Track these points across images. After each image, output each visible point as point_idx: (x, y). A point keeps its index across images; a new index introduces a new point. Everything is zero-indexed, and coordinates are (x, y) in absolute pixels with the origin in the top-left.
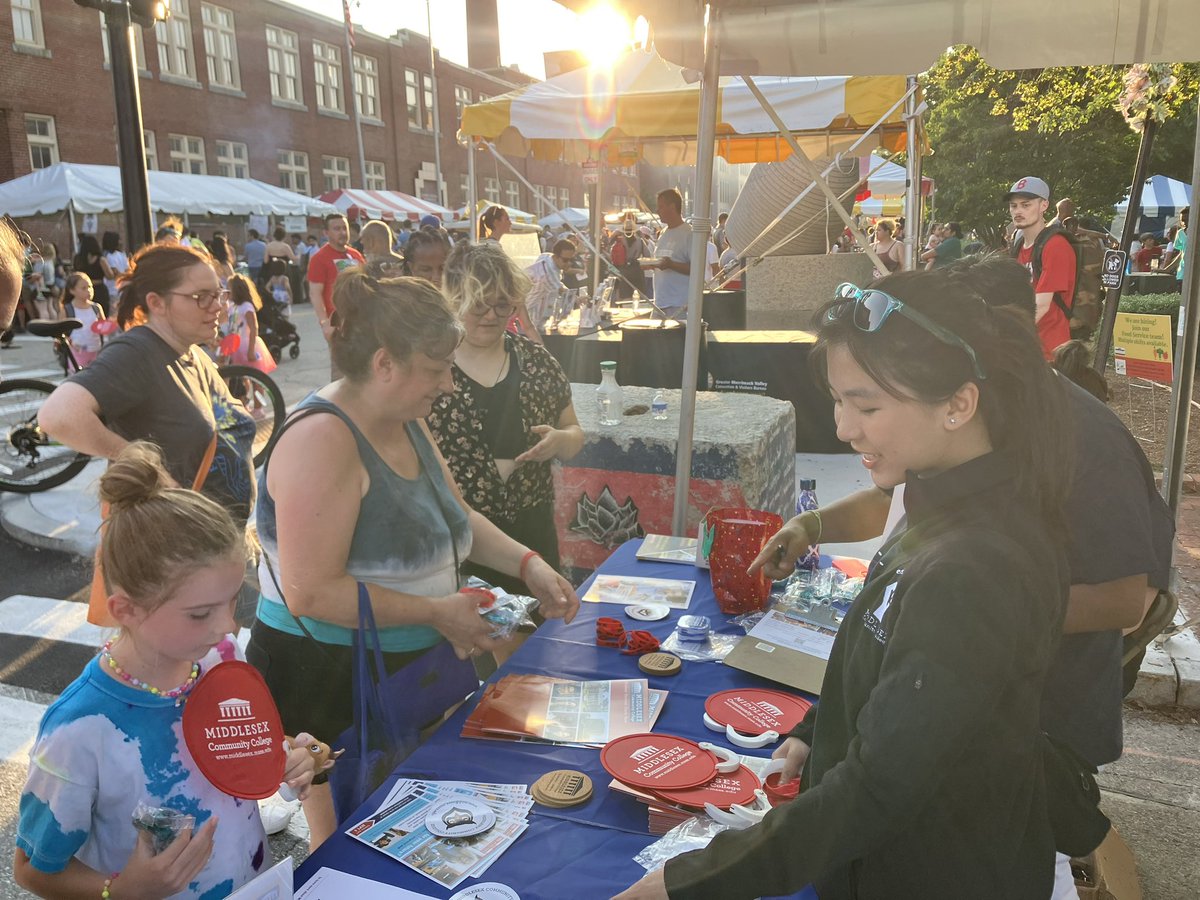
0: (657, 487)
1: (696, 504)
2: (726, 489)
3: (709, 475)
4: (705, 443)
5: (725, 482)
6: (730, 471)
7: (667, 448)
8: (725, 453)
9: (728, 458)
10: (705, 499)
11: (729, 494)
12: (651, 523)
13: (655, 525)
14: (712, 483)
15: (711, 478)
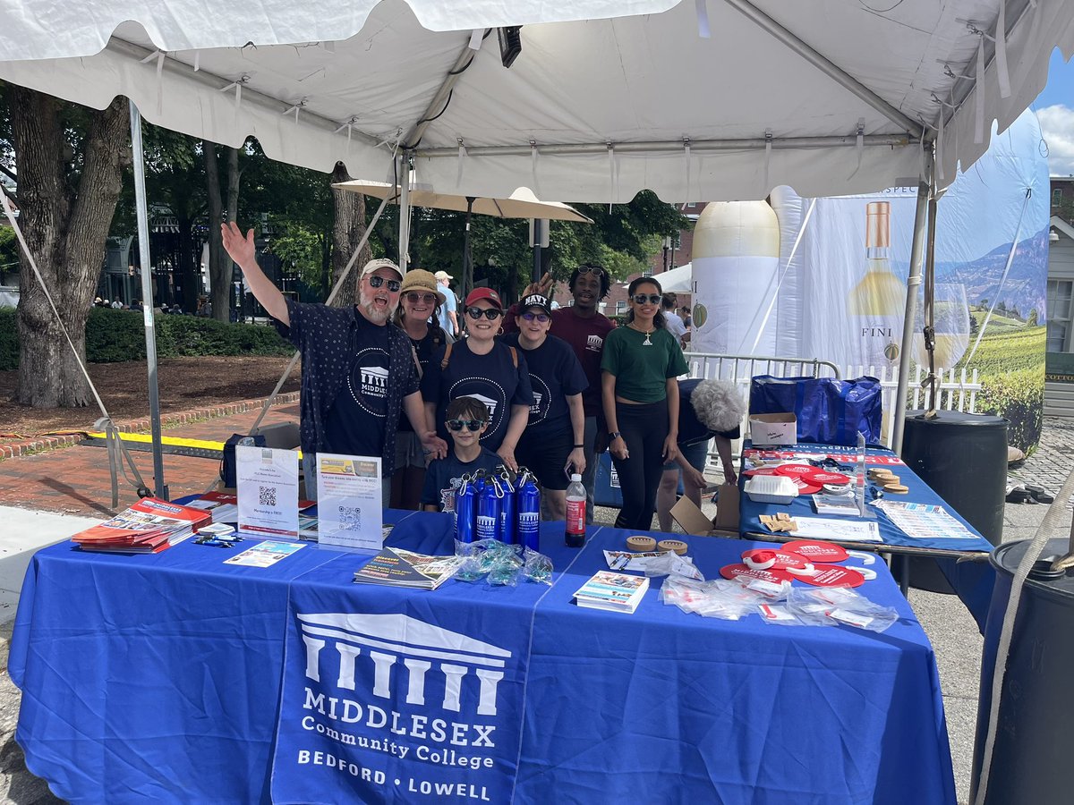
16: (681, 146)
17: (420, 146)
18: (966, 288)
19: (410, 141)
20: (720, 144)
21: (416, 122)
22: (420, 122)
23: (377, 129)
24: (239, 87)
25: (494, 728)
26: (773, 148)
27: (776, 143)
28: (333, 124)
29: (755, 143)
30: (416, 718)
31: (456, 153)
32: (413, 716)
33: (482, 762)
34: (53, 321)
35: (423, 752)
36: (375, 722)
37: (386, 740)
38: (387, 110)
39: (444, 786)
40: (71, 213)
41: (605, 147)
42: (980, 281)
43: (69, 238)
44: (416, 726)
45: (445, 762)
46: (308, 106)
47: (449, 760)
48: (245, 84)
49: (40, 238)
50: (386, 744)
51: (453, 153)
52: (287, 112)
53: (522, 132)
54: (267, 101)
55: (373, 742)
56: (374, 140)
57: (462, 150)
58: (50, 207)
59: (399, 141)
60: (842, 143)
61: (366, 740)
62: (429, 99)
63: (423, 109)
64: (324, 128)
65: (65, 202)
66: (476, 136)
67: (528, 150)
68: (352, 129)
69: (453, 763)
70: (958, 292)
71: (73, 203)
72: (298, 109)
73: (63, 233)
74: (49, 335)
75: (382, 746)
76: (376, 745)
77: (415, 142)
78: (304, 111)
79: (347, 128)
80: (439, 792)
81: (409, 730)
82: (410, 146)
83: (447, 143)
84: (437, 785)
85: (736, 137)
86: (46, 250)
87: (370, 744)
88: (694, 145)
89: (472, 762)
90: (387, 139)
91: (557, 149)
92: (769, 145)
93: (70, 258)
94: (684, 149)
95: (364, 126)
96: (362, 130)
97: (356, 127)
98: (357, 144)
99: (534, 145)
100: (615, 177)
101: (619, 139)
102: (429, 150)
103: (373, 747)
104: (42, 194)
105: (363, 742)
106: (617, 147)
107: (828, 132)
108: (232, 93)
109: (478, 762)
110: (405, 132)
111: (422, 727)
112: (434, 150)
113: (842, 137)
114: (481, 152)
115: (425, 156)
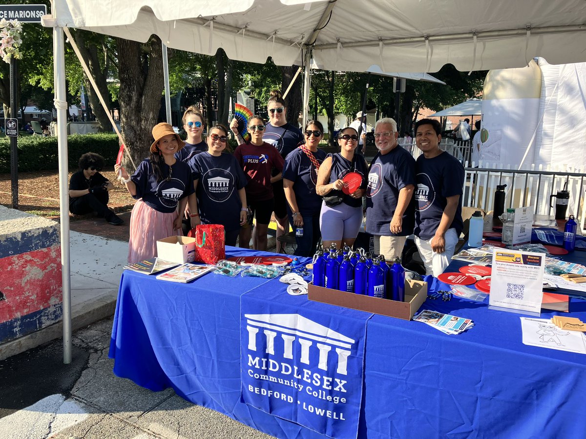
0: (11, 264)
1: (37, 265)
2: (53, 251)
3: (43, 246)
4: (39, 229)
5: (52, 247)
6: (54, 240)
7: (15, 238)
8: (51, 231)
9: (53, 234)
10: (42, 261)
11: (54, 253)
12: (8, 288)
13: (11, 287)
14: (45, 250)
15: (44, 248)
16: (471, 35)
17: (317, 43)
19: (310, 41)
20: (496, 33)
21: (313, 30)
22: (315, 30)
23: (289, 36)
24: (212, 22)
25: (346, 382)
26: (531, 33)
27: (534, 31)
28: (265, 36)
29: (520, 31)
30: (306, 371)
31: (336, 46)
32: (304, 370)
33: (340, 400)
34: (136, 141)
35: (309, 390)
36: (285, 371)
37: (292, 381)
38: (294, 26)
39: (320, 410)
40: (144, 85)
41: (423, 39)
43: (143, 98)
44: (306, 375)
45: (320, 397)
46: (249, 28)
47: (322, 396)
48: (215, 21)
49: (130, 98)
50: (292, 383)
51: (334, 46)
52: (239, 32)
53: (373, 31)
54: (228, 28)
55: (286, 381)
56: (290, 42)
57: (339, 45)
58: (134, 82)
59: (304, 41)
60: (579, 29)
61: (282, 380)
62: (318, 18)
63: (316, 23)
64: (260, 38)
65: (142, 79)
66: (346, 36)
67: (377, 42)
68: (275, 37)
69: (324, 398)
71: (145, 79)
72: (244, 30)
73: (140, 95)
74: (134, 149)
75: (290, 384)
76: (287, 383)
77: (313, 42)
78: (248, 31)
79: (273, 37)
80: (318, 413)
81: (303, 377)
82: (311, 43)
83: (331, 41)
84: (316, 409)
85: (507, 28)
86: (133, 104)
87: (284, 382)
88: (480, 35)
89: (334, 399)
90: (296, 41)
91: (395, 41)
92: (529, 32)
93: (144, 109)
94: (473, 37)
95: (282, 35)
96: (281, 37)
97: (279, 36)
98: (279, 45)
99: (381, 40)
100: (429, 57)
101: (432, 34)
102: (321, 45)
103: (286, 384)
104: (131, 76)
105: (281, 381)
106: (431, 38)
107: (568, 22)
108: (209, 26)
109: (338, 400)
110: (306, 37)
111: (308, 376)
112: (324, 45)
113: (579, 25)
114: (350, 45)
115: (319, 49)
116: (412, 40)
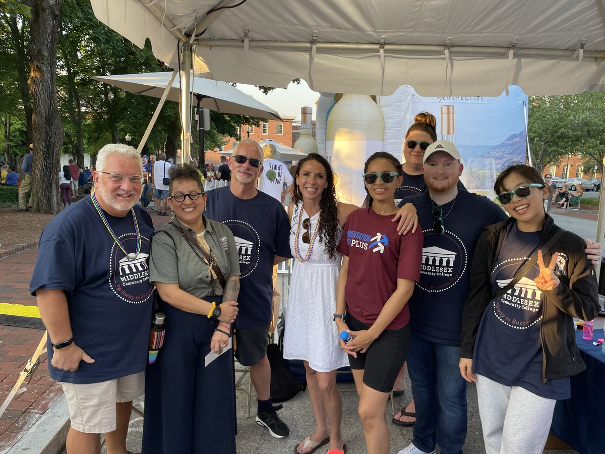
18: (495, 161)
42: (501, 157)
60: (564, 54)
70: (491, 164)
77: (202, 31)
83: (229, 34)
98: (157, 23)
99: (316, 42)
101: (391, 40)
102: (210, 39)
112: (214, 40)
113: (562, 50)
114: (263, 44)
115: (207, 45)
116: (359, 46)
